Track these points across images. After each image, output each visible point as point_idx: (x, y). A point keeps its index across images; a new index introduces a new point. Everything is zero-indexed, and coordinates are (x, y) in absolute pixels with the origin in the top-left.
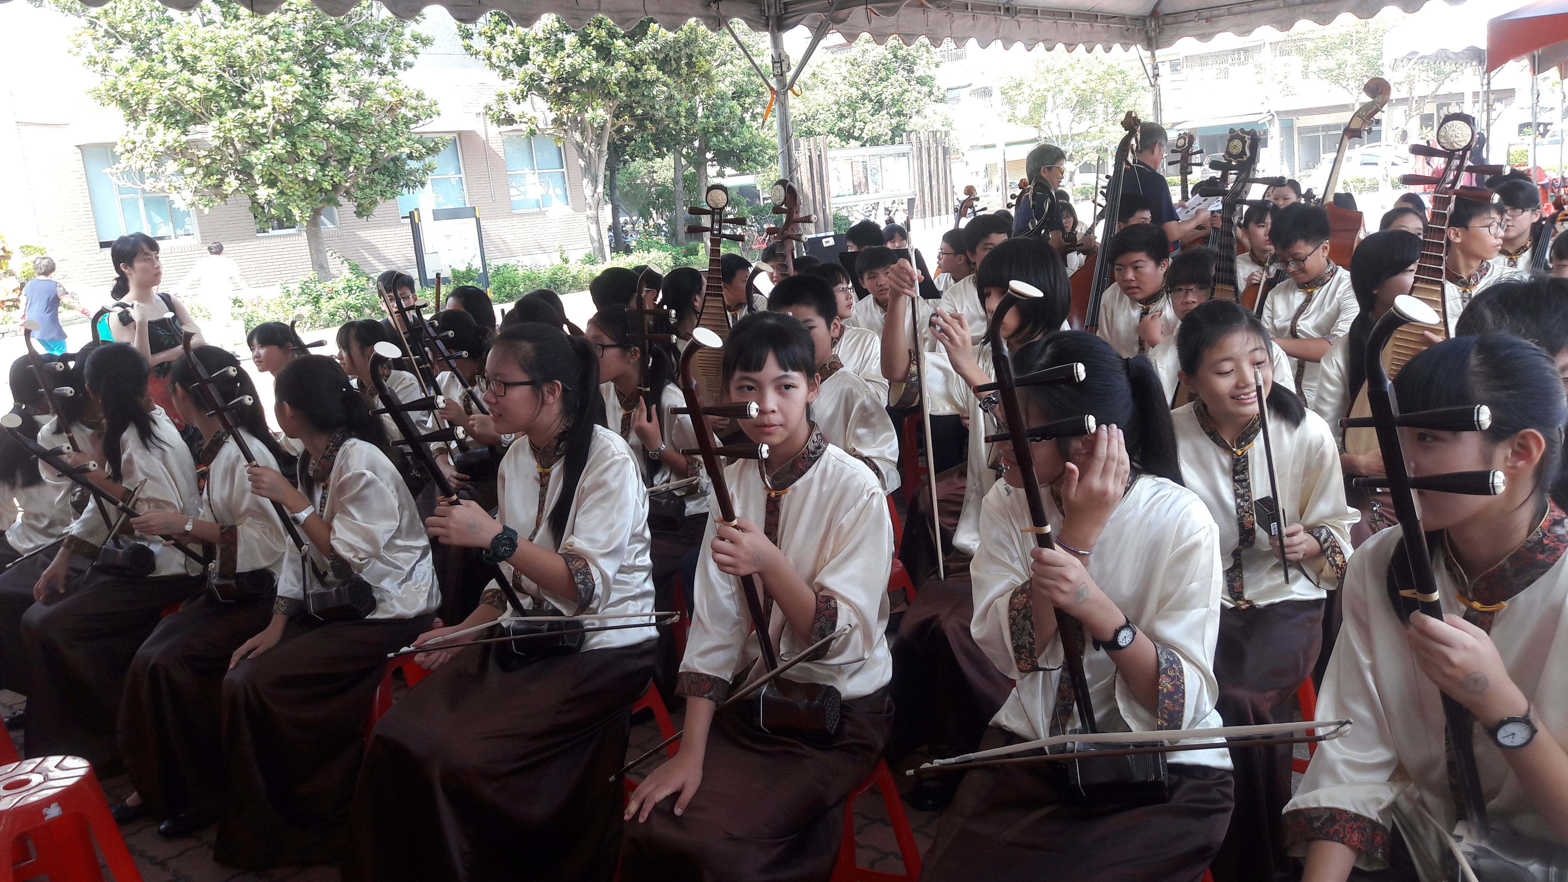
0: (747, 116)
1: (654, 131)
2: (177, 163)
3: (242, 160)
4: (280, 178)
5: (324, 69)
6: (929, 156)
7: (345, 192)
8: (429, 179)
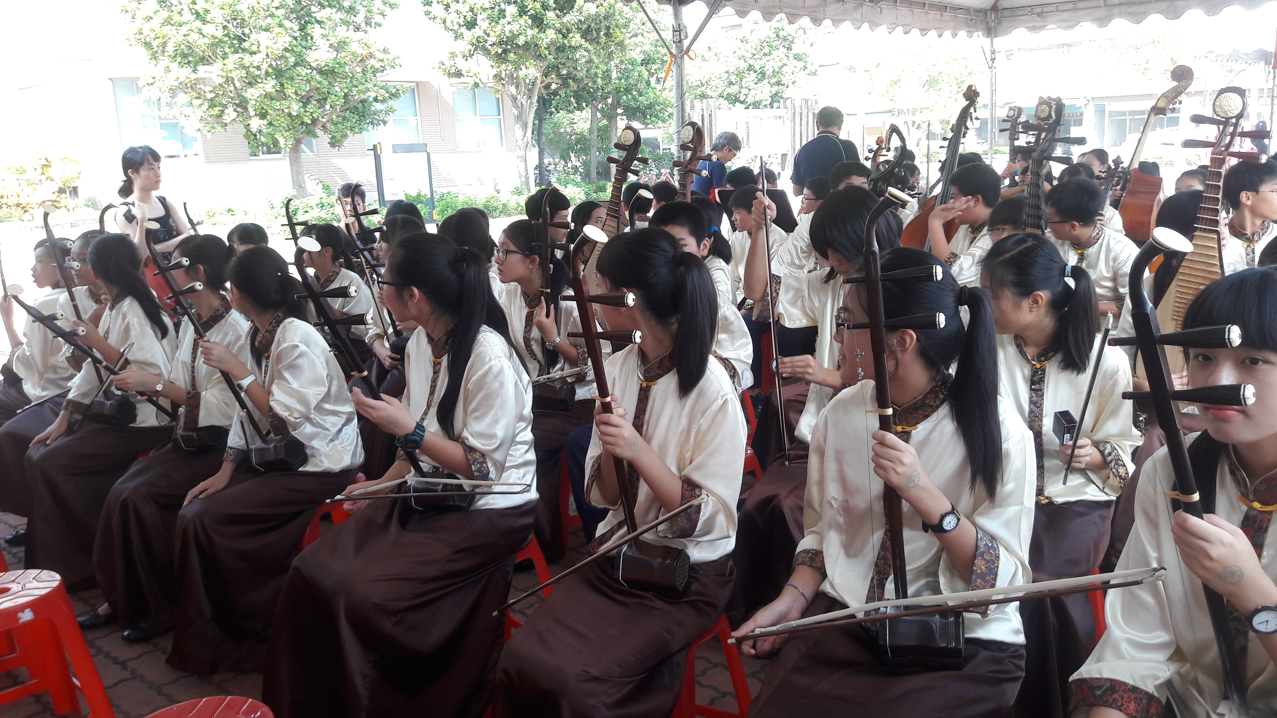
0: (653, 80)
1: (575, 89)
2: (187, 96)
3: (239, 96)
4: (270, 111)
5: (309, 25)
6: (801, 119)
7: (322, 126)
8: (390, 118)
